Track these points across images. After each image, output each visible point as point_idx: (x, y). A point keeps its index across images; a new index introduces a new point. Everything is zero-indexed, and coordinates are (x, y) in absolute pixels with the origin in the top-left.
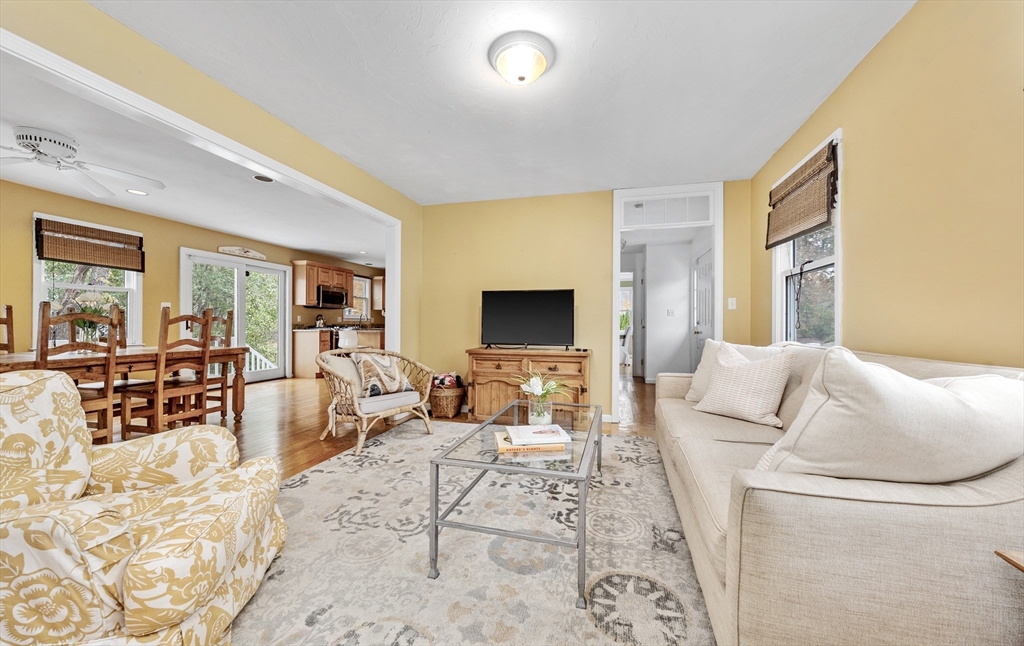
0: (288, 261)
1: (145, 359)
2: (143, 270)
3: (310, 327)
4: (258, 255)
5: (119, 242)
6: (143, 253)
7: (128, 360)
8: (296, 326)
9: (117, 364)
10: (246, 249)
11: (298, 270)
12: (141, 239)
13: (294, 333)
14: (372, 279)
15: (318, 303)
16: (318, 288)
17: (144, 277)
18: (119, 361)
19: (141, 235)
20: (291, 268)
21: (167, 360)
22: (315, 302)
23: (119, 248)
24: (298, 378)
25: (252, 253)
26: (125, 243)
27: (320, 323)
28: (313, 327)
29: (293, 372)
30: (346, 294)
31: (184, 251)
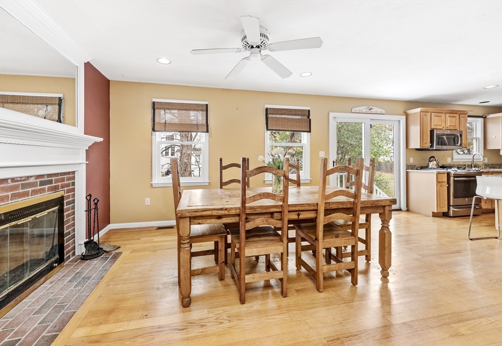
0: (402, 112)
1: (309, 208)
2: (310, 131)
3: (422, 168)
4: (379, 110)
5: (299, 115)
6: (310, 120)
7: (297, 208)
8: (409, 167)
9: (289, 212)
10: (370, 107)
11: (410, 118)
12: (309, 111)
13: (407, 173)
14: (485, 118)
15: (432, 146)
16: (432, 132)
17: (311, 135)
18: (291, 209)
19: (308, 108)
20: (405, 117)
21: (325, 210)
22: (428, 145)
23: (299, 119)
24: (413, 212)
25: (375, 110)
26: (302, 115)
27: (432, 164)
28: (425, 167)
29: (407, 206)
30: (461, 135)
31: (332, 115)
